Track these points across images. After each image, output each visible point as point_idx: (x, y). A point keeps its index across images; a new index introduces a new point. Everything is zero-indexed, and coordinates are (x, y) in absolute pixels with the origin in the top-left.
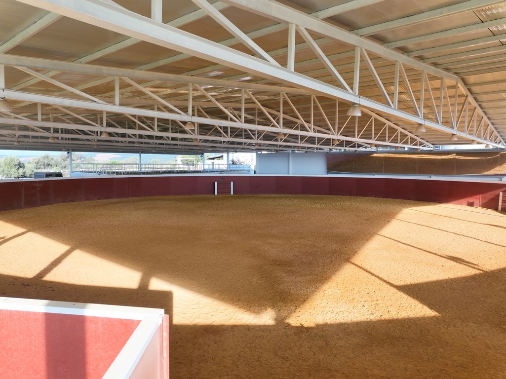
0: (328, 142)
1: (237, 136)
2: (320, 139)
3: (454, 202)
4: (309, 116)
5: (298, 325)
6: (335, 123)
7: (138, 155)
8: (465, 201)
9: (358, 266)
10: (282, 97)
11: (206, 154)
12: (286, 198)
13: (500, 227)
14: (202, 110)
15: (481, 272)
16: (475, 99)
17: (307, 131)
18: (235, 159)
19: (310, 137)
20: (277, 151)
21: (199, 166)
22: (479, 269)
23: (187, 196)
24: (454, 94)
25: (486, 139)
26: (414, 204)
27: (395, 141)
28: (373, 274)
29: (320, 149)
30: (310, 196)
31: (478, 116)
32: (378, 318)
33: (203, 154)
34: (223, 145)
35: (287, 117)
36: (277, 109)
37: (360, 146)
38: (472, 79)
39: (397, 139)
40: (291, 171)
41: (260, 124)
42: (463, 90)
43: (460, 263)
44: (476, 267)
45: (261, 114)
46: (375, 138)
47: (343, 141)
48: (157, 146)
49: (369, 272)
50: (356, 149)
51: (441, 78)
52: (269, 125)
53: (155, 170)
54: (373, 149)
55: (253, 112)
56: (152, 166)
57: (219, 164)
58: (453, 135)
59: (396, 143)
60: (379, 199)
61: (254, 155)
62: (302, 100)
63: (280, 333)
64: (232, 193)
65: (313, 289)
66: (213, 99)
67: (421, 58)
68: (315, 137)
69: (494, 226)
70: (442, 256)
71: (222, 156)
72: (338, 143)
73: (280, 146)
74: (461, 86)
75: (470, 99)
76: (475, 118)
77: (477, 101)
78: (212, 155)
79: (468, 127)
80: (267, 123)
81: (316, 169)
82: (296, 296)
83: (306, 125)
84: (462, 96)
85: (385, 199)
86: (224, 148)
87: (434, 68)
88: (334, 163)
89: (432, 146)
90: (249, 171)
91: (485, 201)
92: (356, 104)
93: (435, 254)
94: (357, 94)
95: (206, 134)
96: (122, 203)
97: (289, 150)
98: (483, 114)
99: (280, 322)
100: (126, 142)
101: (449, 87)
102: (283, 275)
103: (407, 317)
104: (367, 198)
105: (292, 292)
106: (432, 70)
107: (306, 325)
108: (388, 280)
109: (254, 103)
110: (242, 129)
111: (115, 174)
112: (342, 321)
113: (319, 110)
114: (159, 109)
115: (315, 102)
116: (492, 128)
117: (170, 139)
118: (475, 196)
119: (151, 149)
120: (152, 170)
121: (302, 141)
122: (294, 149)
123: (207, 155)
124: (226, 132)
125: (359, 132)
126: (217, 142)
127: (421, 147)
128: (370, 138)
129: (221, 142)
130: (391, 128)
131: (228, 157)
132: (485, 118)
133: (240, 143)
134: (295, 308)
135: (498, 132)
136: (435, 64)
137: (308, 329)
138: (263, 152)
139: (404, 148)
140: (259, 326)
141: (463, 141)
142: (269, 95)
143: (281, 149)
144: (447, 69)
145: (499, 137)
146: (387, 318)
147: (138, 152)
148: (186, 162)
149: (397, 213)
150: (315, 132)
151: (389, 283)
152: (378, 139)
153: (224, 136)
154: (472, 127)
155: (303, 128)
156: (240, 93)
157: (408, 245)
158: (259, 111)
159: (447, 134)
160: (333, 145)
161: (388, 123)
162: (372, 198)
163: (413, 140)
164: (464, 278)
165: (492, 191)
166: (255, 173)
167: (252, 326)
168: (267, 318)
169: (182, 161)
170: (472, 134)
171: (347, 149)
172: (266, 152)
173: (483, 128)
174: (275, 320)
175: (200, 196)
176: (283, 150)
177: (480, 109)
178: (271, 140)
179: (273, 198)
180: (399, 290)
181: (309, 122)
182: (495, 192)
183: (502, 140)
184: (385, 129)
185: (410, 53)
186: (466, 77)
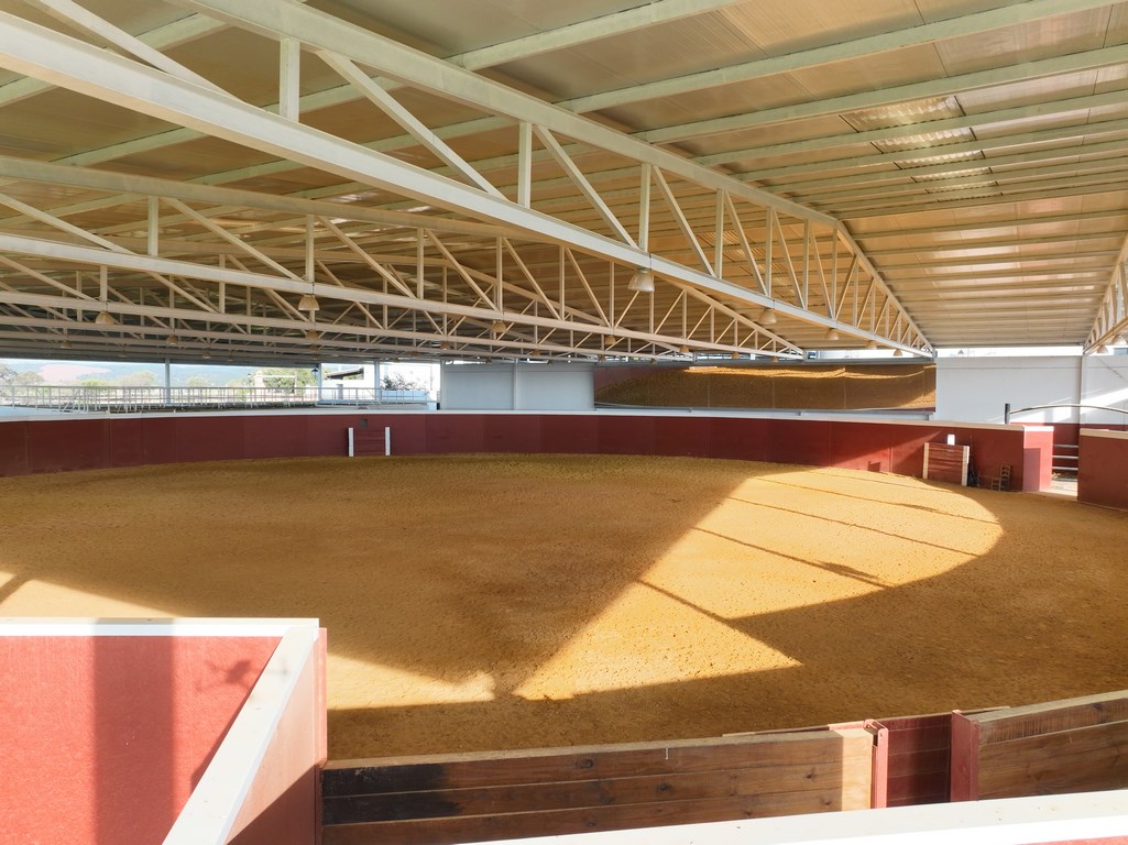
0: (595, 341)
1: (399, 326)
2: (579, 335)
3: (844, 464)
4: (556, 285)
5: (541, 697)
6: (608, 302)
7: (162, 366)
8: (863, 460)
9: (655, 588)
10: (501, 247)
11: (324, 366)
12: (508, 461)
13: (922, 508)
14: (325, 269)
15: (881, 588)
16: (871, 261)
17: (552, 317)
18: (392, 378)
19: (559, 331)
20: (488, 359)
21: (308, 392)
22: (878, 585)
23: (284, 461)
24: (830, 251)
25: (894, 339)
26: (769, 469)
27: (728, 340)
28: (683, 602)
29: (580, 356)
30: (559, 455)
31: (879, 293)
32: (692, 676)
33: (318, 365)
34: (367, 345)
35: (510, 287)
36: (489, 271)
37: (660, 350)
38: (863, 224)
39: (733, 338)
40: (517, 404)
41: (451, 301)
42: (847, 244)
43: (846, 575)
44: (873, 580)
45: (455, 279)
46: (688, 333)
47: (626, 340)
48: (214, 346)
49: (678, 599)
50: (653, 357)
51: (805, 222)
52: (471, 304)
53: (204, 401)
54: (688, 357)
55: (438, 275)
56: (196, 392)
57: (357, 389)
58: (831, 329)
59: (731, 344)
60: (701, 459)
61: (436, 368)
62: (541, 253)
63: (506, 714)
64: (388, 453)
65: (568, 634)
66: (354, 246)
67: (764, 184)
68: (568, 331)
69: (913, 506)
70: (814, 565)
71: (361, 372)
72: (614, 343)
73: (495, 348)
74: (841, 235)
75: (862, 261)
76: (873, 298)
77: (874, 266)
78: (337, 369)
79: (859, 315)
80: (468, 297)
81: (570, 398)
82: (535, 648)
83: (550, 304)
84: (846, 254)
85: (712, 460)
86: (370, 351)
87: (789, 202)
88: (609, 386)
89: (801, 352)
90: (424, 403)
91: (899, 460)
92: (644, 268)
93: (803, 561)
94: (646, 250)
95: (330, 320)
96: (126, 477)
97: (514, 359)
98: (888, 291)
99: (505, 694)
100: (138, 335)
101: (820, 238)
102: (508, 611)
103: (744, 672)
104: (677, 458)
105: (527, 640)
106: (787, 206)
107: (555, 697)
108: (712, 611)
109: (440, 255)
110: (412, 310)
111: (108, 412)
112: (625, 685)
113: (576, 274)
114: (230, 265)
115: (567, 259)
116: (907, 317)
117: (249, 331)
118: (884, 452)
119: (197, 352)
120: (196, 401)
121: (541, 338)
122: (524, 356)
123: (328, 368)
124: (379, 318)
125: (657, 321)
126: (352, 338)
127: (779, 354)
128: (679, 334)
129: (363, 338)
130: (719, 315)
131: (377, 372)
132: (891, 297)
133: (408, 342)
134: (533, 668)
135: (919, 326)
136: (793, 196)
137: (559, 703)
138: (456, 362)
139: (749, 355)
140: (464, 704)
141: (851, 342)
142: (471, 242)
143: (496, 354)
144: (815, 205)
145: (920, 335)
146: (709, 675)
147: (162, 360)
148: (275, 385)
149: (734, 488)
150: (568, 319)
151: (714, 616)
152: (696, 336)
153: (373, 325)
154: (867, 314)
155: (544, 312)
156: (415, 235)
157: (754, 546)
158: (452, 273)
159: (818, 328)
160: (606, 347)
161: (714, 304)
162: (687, 459)
163: (763, 340)
164: (850, 600)
165: (910, 440)
166: (438, 407)
167: (449, 705)
168: (477, 689)
169: (265, 381)
170: (868, 330)
171: (636, 356)
172: (462, 362)
173: (888, 318)
174: (494, 691)
175: (315, 459)
176: (501, 358)
177: (881, 281)
178: (474, 336)
179: (480, 461)
180: (733, 627)
181: (555, 299)
182: (916, 443)
183: (926, 342)
184: (709, 315)
185: (744, 175)
186: (852, 221)
